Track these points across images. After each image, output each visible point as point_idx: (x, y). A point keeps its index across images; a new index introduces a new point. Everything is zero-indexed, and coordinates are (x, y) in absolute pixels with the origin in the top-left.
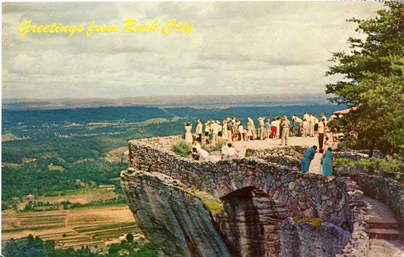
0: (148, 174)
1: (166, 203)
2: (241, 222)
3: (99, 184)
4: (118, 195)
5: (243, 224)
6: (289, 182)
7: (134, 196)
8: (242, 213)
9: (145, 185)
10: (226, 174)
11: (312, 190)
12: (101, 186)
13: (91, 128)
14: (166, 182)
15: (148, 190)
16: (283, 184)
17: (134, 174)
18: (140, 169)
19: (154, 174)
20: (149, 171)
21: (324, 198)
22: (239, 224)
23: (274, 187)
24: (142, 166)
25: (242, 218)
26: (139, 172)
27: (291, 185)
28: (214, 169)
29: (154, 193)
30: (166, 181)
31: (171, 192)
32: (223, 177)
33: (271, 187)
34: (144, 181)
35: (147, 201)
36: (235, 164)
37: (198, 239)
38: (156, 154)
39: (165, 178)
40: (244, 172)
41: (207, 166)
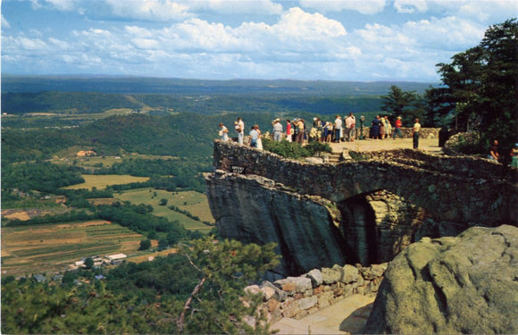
0: (243, 176)
1: (263, 208)
2: (361, 226)
3: (45, 195)
4: (71, 209)
5: (362, 228)
6: (429, 185)
7: (221, 201)
8: (361, 217)
9: (237, 189)
10: (348, 177)
11: (458, 192)
12: (47, 197)
13: (28, 120)
14: (266, 186)
15: (241, 194)
16: (421, 187)
17: (223, 177)
18: (232, 171)
19: (250, 177)
20: (244, 173)
21: (473, 199)
22: (358, 228)
23: (411, 189)
24: (234, 168)
25: (362, 223)
26: (230, 174)
27: (431, 188)
28: (333, 172)
29: (248, 198)
30: (267, 184)
31: (273, 196)
32: (344, 180)
33: (405, 190)
34: (237, 185)
35: (238, 207)
36: (361, 167)
37: (300, 246)
38: (254, 155)
39: (265, 181)
40: (372, 175)
41: (323, 169)
